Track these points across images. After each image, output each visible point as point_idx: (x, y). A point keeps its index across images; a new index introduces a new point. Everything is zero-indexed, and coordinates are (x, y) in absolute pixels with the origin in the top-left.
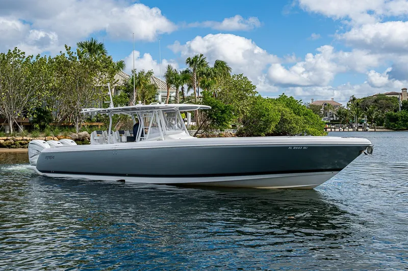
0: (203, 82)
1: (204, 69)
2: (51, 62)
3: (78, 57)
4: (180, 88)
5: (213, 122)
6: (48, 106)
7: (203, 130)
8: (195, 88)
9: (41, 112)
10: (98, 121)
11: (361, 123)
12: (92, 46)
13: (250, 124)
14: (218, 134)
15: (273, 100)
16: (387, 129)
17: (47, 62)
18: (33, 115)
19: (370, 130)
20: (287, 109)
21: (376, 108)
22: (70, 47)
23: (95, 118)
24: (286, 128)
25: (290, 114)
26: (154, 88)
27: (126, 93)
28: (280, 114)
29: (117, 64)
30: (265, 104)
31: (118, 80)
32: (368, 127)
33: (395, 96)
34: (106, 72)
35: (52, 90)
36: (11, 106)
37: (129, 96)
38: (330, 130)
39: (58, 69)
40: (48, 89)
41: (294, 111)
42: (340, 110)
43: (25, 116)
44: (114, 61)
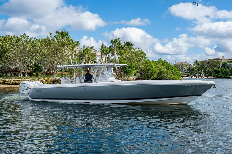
0: (120, 52)
1: (120, 46)
2: (42, 41)
3: (56, 39)
4: (108, 55)
5: (125, 73)
6: (40, 64)
7: (119, 76)
8: (115, 55)
9: (36, 67)
10: (65, 72)
11: (200, 74)
12: (63, 33)
13: (143, 74)
14: (127, 79)
15: (155, 62)
16: (213, 77)
17: (40, 41)
18: (32, 68)
19: (205, 77)
20: (162, 67)
21: (208, 66)
22: (52, 34)
24: (162, 76)
25: (164, 69)
26: (94, 55)
27: (80, 57)
28: (159, 69)
29: (76, 43)
30: (151, 64)
31: (76, 51)
32: (204, 76)
33: (218, 60)
34: (70, 46)
35: (42, 55)
36: (21, 64)
37: (81, 59)
38: (184, 77)
39: (46, 45)
40: (40, 55)
41: (166, 67)
42: (190, 67)
43: (28, 69)
44: (74, 41)
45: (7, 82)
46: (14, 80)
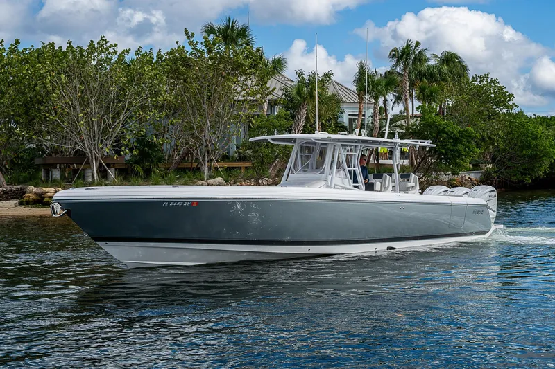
0: (422, 90)
1: (424, 69)
2: (161, 59)
3: (206, 50)
4: (381, 100)
5: (441, 159)
6: (156, 135)
7: (423, 172)
8: (406, 100)
9: (144, 146)
10: (240, 160)
12: (229, 32)
13: (504, 163)
14: (448, 179)
15: (544, 119)
17: (154, 61)
18: (131, 150)
22: (193, 34)
23: (236, 155)
26: (335, 102)
27: (287, 110)
29: (273, 62)
30: (530, 126)
31: (274, 89)
34: (254, 75)
35: (162, 107)
36: (94, 136)
37: (293, 117)
39: (174, 72)
40: (156, 107)
43: (118, 152)
44: (266, 56)
45: (49, 197)
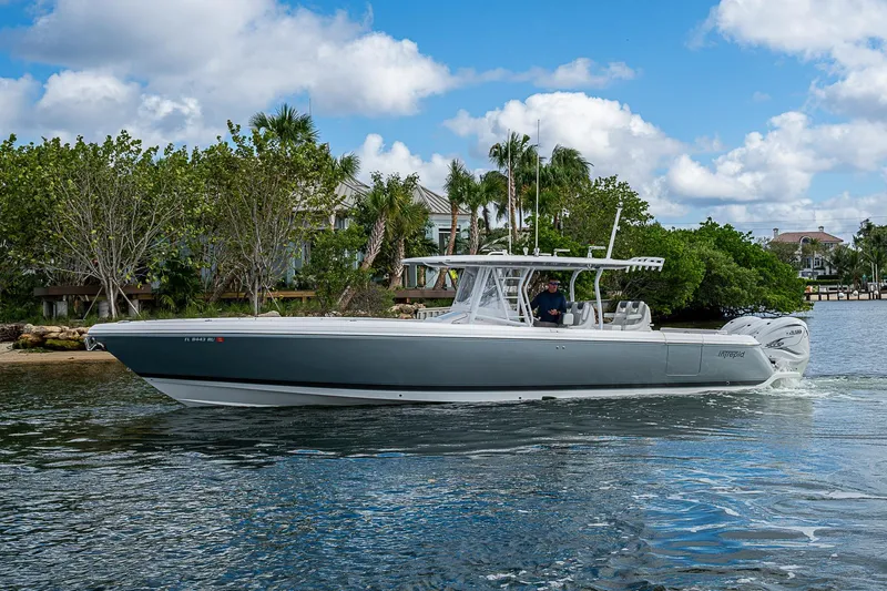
0: (532, 197)
1: (533, 170)
2: (198, 159)
3: (255, 148)
4: (480, 210)
6: (191, 257)
8: (512, 211)
9: (178, 271)
10: (301, 288)
12: (286, 124)
13: (637, 289)
15: (686, 233)
17: (188, 161)
18: (159, 276)
20: (720, 254)
22: (238, 126)
23: (295, 282)
24: (718, 295)
25: (727, 263)
26: (422, 213)
27: (360, 224)
28: (703, 263)
29: (342, 162)
30: (669, 242)
31: (344, 197)
34: (318, 178)
35: (199, 221)
36: (112, 259)
37: (368, 232)
38: (816, 297)
39: (215, 176)
40: (191, 221)
41: (734, 257)
42: (839, 252)
43: (142, 280)
44: (332, 155)
45: (54, 338)
46: (81, 329)
